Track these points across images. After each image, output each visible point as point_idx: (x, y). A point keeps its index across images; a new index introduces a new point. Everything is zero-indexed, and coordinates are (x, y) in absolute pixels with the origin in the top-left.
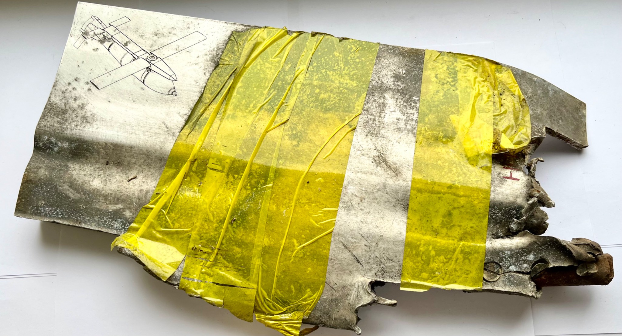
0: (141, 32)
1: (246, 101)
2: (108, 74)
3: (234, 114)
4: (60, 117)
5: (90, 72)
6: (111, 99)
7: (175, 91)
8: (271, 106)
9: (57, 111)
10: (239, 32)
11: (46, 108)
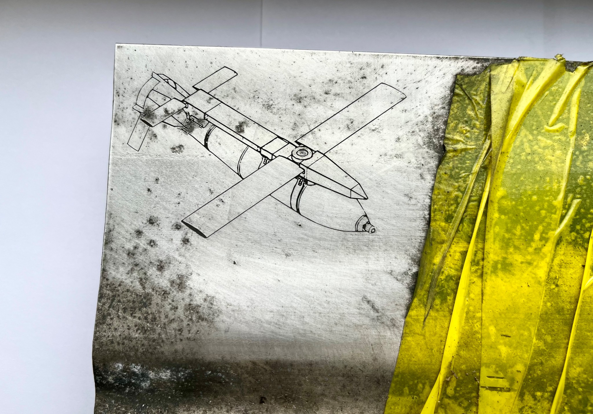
0: (265, 97)
1: (523, 228)
2: (217, 201)
3: (505, 259)
4: (138, 314)
5: (177, 200)
6: (236, 257)
7: (369, 223)
8: (578, 232)
9: (129, 301)
10: (468, 75)
11: (101, 296)
